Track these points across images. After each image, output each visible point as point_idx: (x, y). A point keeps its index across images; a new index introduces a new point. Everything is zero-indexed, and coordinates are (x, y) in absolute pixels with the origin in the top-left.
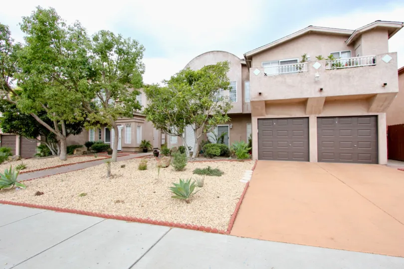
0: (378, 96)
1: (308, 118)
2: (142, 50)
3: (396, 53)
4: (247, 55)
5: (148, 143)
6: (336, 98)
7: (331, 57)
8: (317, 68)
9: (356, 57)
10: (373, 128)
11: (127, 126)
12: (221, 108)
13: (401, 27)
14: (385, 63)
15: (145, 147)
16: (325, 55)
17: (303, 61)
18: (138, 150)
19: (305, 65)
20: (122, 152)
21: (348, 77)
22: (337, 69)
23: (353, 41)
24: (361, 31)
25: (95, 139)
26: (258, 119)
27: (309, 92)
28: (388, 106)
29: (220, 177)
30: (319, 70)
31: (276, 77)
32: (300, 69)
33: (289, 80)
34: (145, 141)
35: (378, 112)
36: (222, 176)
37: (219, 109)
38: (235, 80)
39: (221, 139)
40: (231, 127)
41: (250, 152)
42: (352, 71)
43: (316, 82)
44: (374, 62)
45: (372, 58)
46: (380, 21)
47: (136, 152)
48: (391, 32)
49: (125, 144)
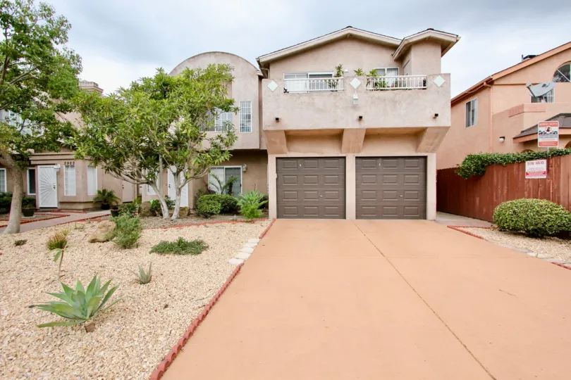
0: (427, 130)
1: (345, 158)
2: (63, 28)
3: (449, 74)
4: (262, 60)
5: (110, 195)
6: (378, 132)
7: (373, 73)
8: (355, 87)
9: (405, 76)
10: (422, 173)
11: (67, 167)
12: (222, 141)
13: (455, 41)
14: (437, 85)
15: (105, 201)
16: (366, 70)
17: (338, 75)
18: (90, 206)
19: (339, 81)
20: (59, 211)
21: (394, 102)
22: (381, 90)
23: (402, 55)
24: (411, 41)
25: (8, 189)
26: (277, 158)
27: (346, 121)
28: (438, 145)
29: (198, 257)
30: (357, 90)
31: (299, 95)
32: (334, 86)
33: (319, 101)
34: (104, 191)
35: (427, 152)
36: (204, 252)
37: (219, 140)
38: (248, 100)
39: (228, 188)
40: (245, 170)
41: (265, 207)
42: (399, 95)
43: (355, 107)
44: (424, 85)
45: (423, 79)
46: (433, 30)
47: (85, 210)
48: (445, 46)
49: (64, 197)
